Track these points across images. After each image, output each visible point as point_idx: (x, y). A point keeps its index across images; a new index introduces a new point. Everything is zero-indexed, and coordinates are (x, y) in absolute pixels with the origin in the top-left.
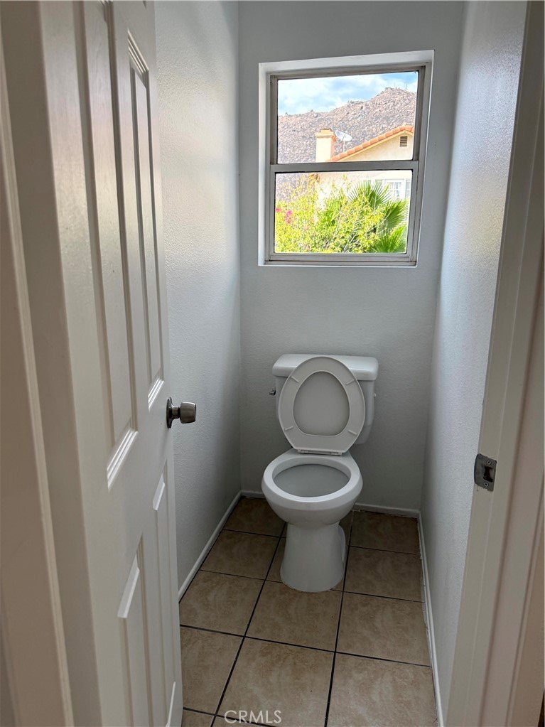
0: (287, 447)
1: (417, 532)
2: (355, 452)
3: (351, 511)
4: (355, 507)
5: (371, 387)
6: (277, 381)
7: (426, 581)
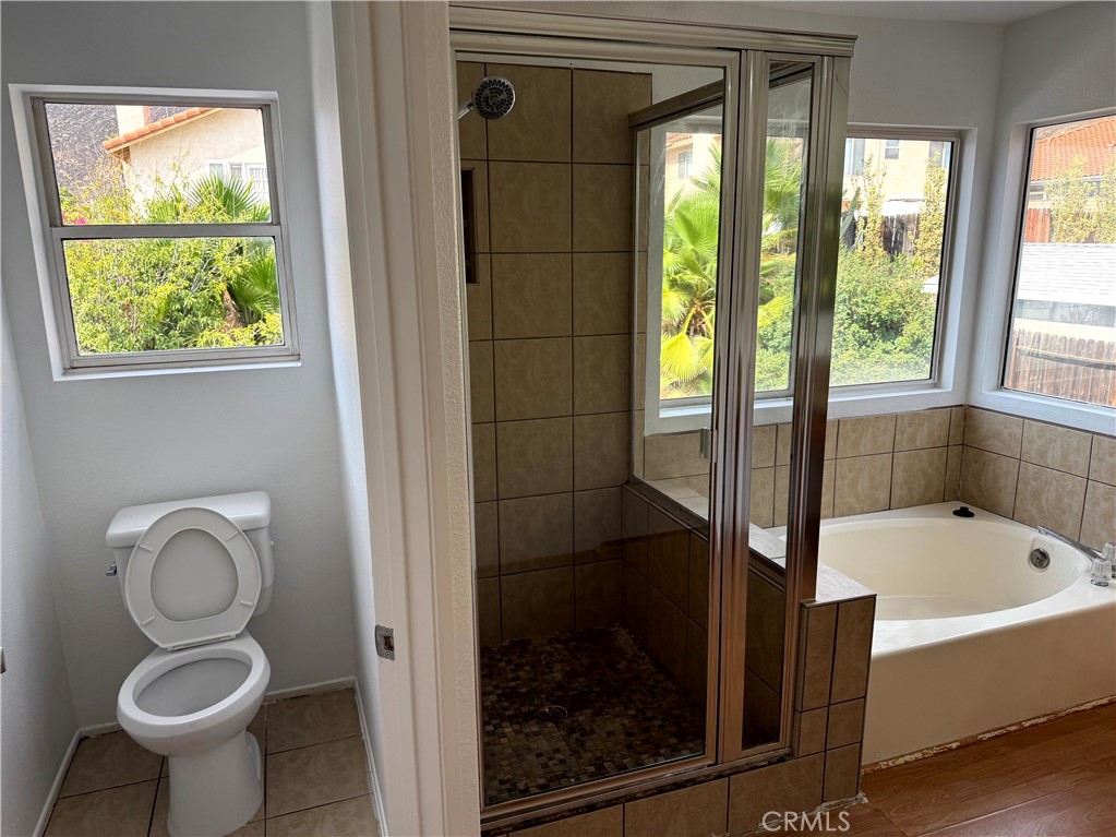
0: (150, 648)
1: (355, 707)
2: (254, 629)
3: (262, 707)
4: (265, 698)
5: (264, 537)
6: (117, 555)
7: (372, 767)
